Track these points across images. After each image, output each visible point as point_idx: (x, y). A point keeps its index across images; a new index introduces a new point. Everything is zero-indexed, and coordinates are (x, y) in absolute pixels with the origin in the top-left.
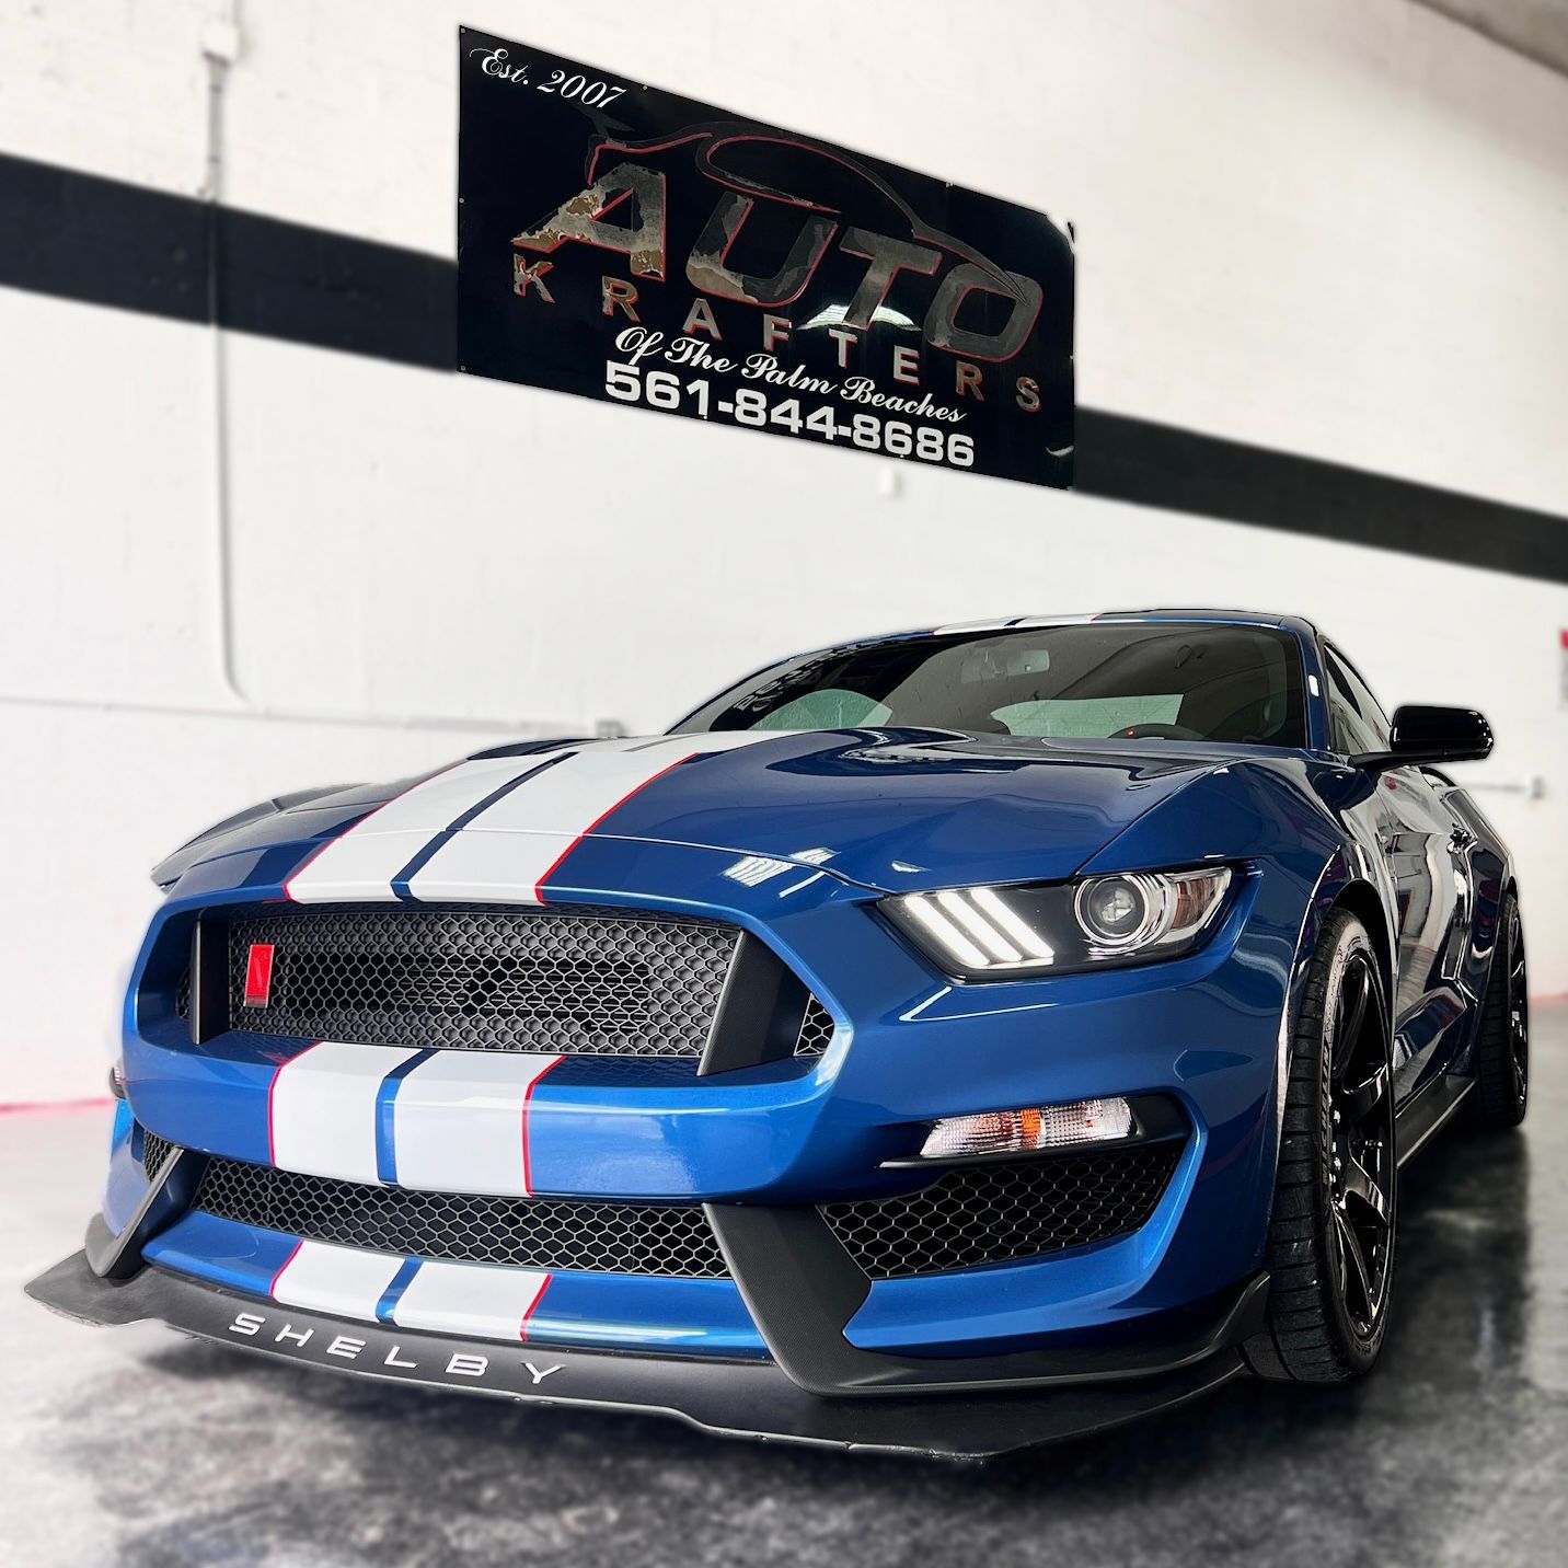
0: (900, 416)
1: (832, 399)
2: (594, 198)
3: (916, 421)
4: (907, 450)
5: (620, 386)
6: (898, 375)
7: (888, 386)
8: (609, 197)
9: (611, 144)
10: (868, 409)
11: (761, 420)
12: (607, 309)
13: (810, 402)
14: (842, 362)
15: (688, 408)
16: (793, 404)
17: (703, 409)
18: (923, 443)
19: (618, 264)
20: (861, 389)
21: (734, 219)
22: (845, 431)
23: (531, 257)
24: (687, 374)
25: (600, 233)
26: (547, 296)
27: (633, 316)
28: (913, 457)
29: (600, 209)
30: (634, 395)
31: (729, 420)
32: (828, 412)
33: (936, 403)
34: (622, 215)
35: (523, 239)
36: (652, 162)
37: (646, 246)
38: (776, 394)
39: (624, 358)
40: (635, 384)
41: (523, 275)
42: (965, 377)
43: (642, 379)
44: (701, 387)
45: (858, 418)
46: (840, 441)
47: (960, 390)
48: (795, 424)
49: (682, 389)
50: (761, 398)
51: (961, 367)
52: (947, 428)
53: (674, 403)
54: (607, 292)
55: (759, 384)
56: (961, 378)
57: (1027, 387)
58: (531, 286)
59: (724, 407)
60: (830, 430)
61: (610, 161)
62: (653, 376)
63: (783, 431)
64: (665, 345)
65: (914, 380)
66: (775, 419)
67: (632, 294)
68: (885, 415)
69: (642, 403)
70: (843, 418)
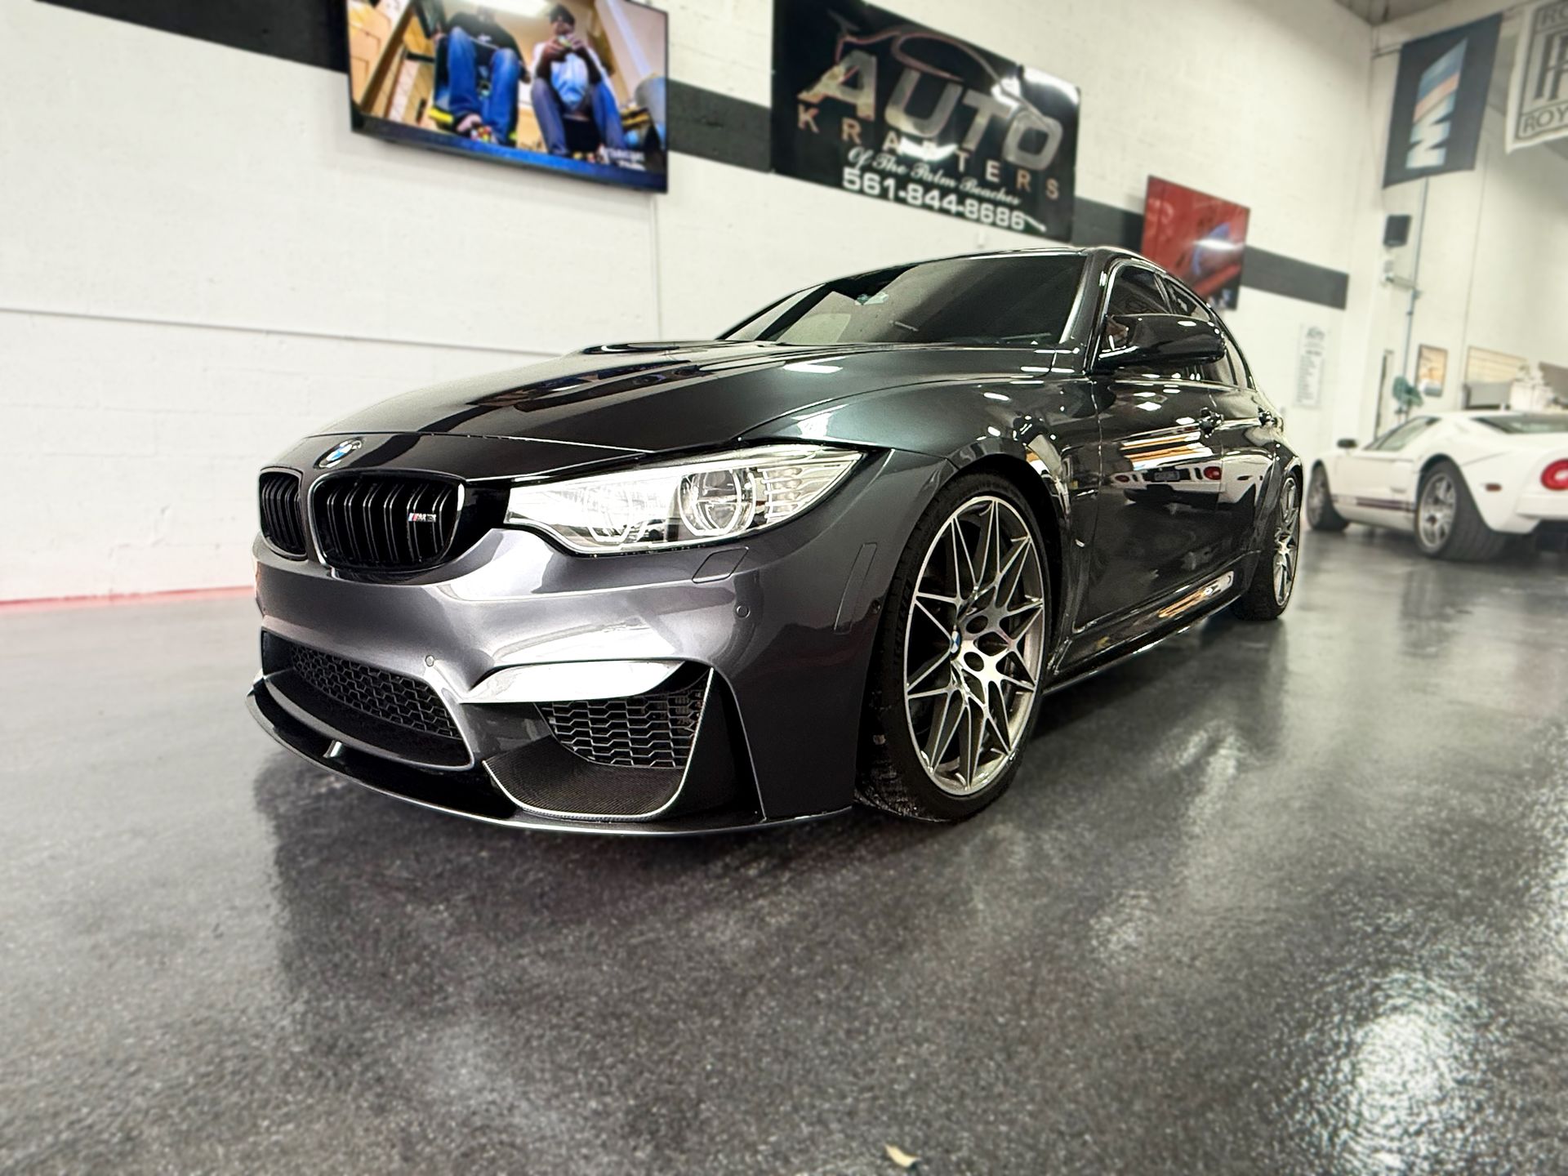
0: (989, 201)
1: (956, 190)
2: (839, 71)
3: (996, 203)
4: (990, 220)
5: (852, 182)
6: (989, 177)
7: (984, 183)
8: (848, 70)
9: (850, 39)
10: (973, 196)
11: (919, 202)
12: (845, 137)
13: (945, 192)
14: (962, 167)
15: (884, 194)
16: (935, 193)
17: (891, 194)
18: (999, 216)
19: (850, 110)
20: (970, 185)
21: (909, 83)
22: (961, 209)
23: (808, 106)
24: (884, 174)
25: (843, 93)
26: (815, 129)
27: (857, 140)
28: (994, 224)
29: (841, 79)
30: (857, 187)
31: (902, 201)
32: (953, 197)
33: (1008, 193)
34: (853, 82)
35: (804, 96)
36: (869, 50)
37: (865, 102)
38: (928, 187)
39: (852, 165)
40: (857, 180)
41: (805, 117)
42: (1023, 179)
43: (861, 177)
44: (890, 183)
45: (969, 202)
46: (960, 215)
47: (1019, 186)
48: (936, 204)
49: (881, 183)
50: (920, 189)
51: (1021, 173)
52: (1012, 208)
53: (877, 191)
54: (846, 128)
55: (920, 181)
56: (1020, 180)
57: (1052, 184)
58: (807, 124)
59: (902, 194)
60: (954, 208)
61: (849, 48)
62: (868, 176)
63: (930, 208)
64: (873, 158)
65: (995, 180)
66: (928, 201)
67: (857, 129)
68: (981, 200)
69: (861, 192)
70: (961, 202)
